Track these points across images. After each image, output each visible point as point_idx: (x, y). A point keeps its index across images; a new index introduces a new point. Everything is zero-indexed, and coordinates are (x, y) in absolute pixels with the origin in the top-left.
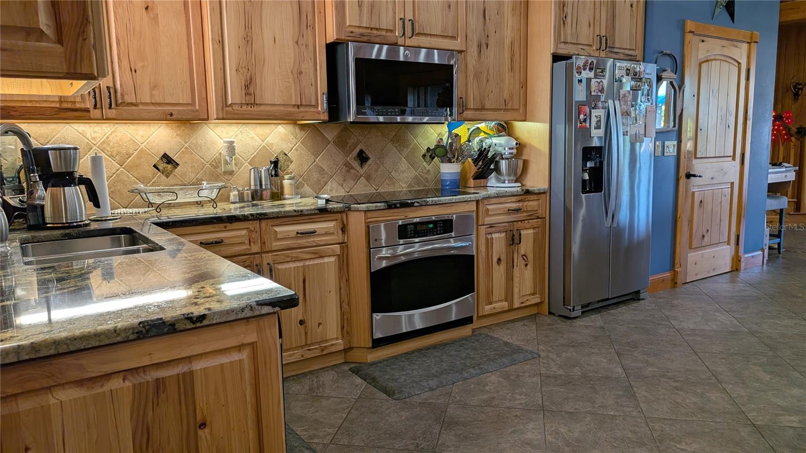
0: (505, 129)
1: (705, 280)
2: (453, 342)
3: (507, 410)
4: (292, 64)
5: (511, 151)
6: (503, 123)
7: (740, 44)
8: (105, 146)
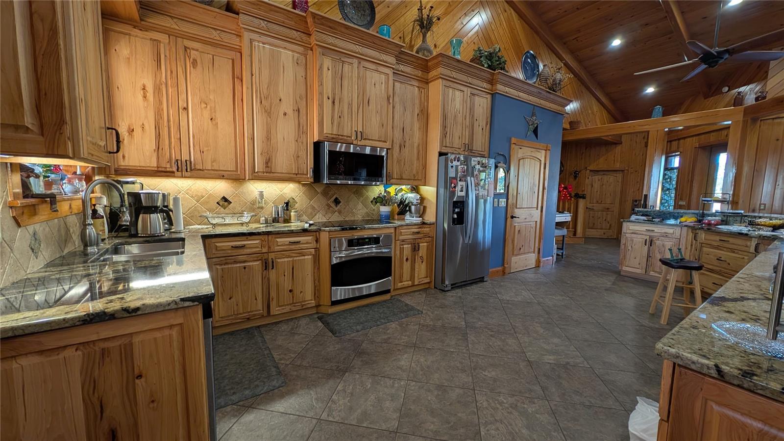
0: (415, 189)
1: (521, 272)
2: (378, 303)
3: (395, 346)
4: (293, 152)
5: (417, 201)
6: (414, 187)
7: (540, 151)
8: (189, 191)
